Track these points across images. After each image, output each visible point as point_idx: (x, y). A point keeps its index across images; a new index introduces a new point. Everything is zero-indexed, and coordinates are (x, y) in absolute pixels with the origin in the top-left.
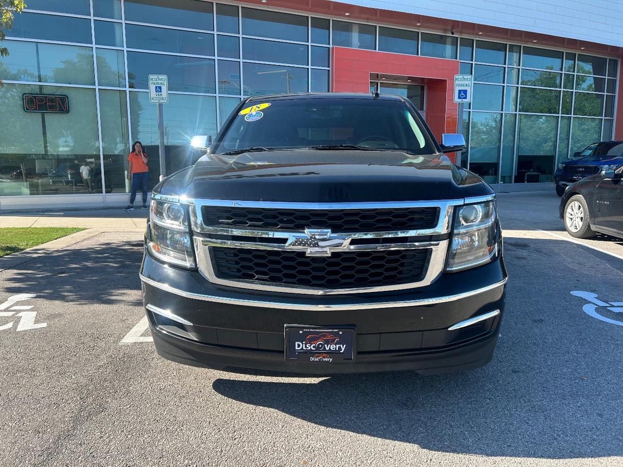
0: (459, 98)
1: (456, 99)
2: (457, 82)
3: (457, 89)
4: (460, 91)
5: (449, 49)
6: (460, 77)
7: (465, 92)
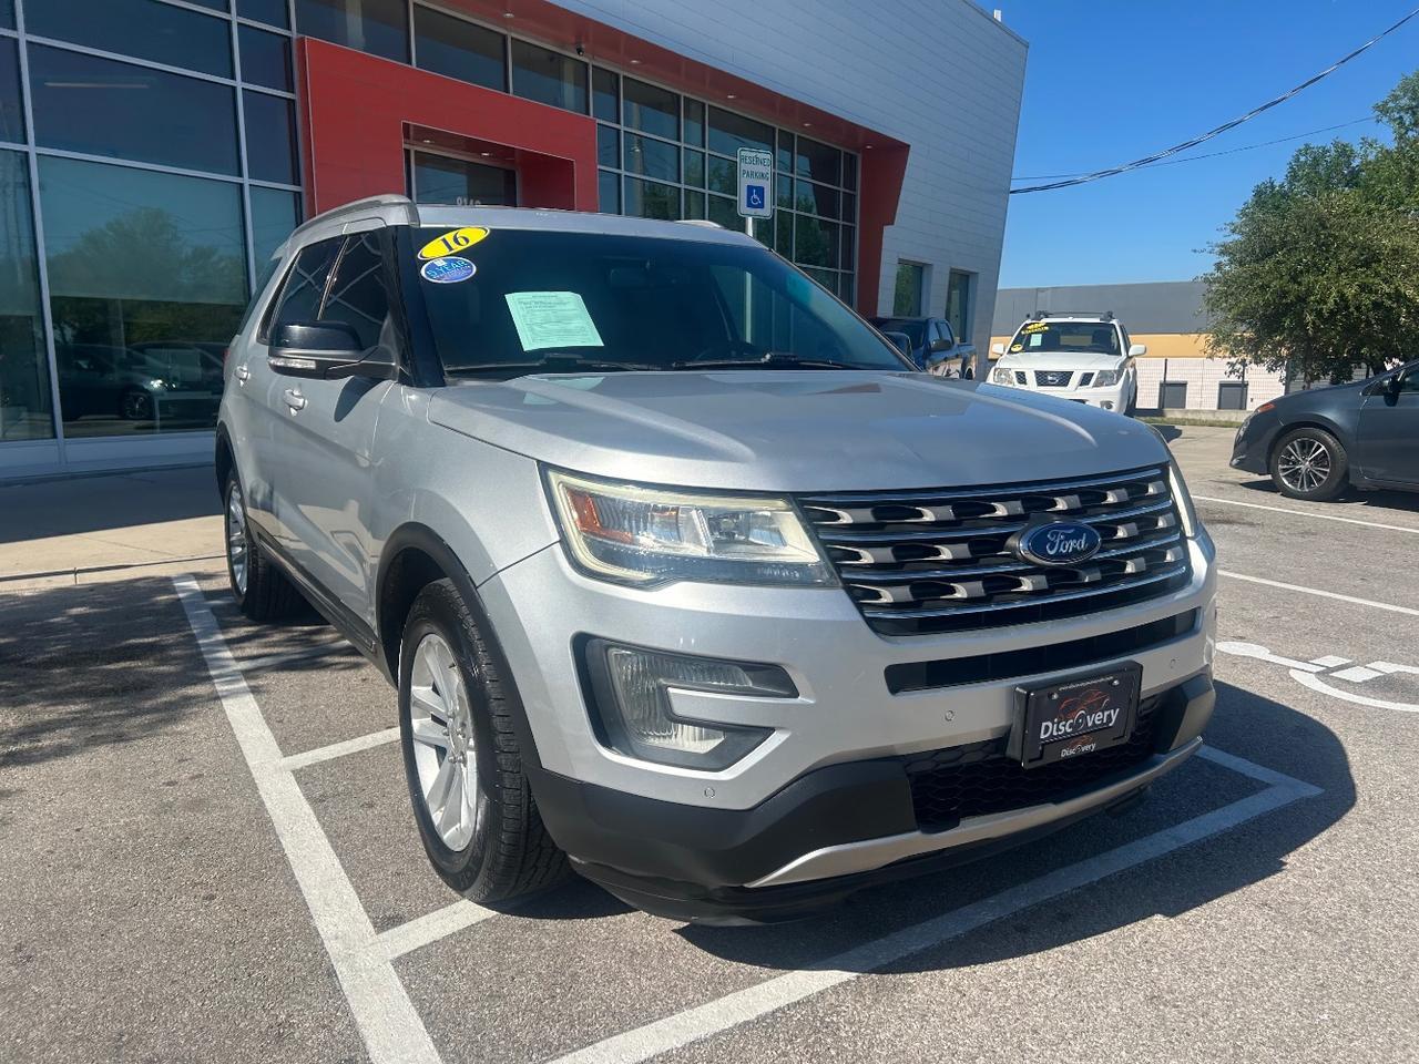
0: (749, 205)
1: (743, 208)
2: (743, 167)
3: (744, 183)
4: (750, 188)
5: (569, 90)
6: (749, 154)
7: (760, 191)
